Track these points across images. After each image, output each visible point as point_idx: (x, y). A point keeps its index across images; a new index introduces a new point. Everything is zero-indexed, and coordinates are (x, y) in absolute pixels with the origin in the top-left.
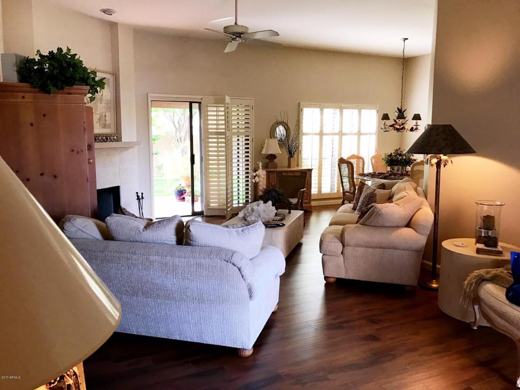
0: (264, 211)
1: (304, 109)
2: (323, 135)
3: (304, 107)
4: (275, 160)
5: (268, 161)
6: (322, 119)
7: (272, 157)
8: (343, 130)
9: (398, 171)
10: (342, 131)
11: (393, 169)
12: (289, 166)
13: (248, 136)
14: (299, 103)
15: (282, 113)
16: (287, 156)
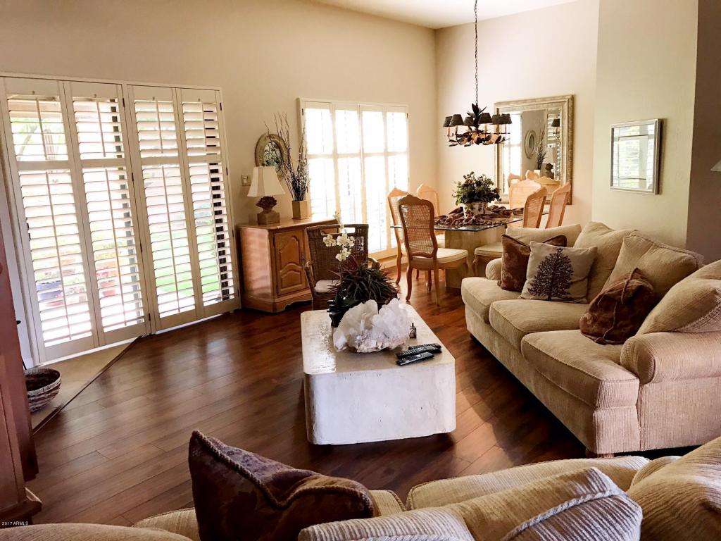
0: (395, 324)
1: (307, 111)
2: (338, 158)
3: (305, 108)
4: (275, 209)
5: (261, 210)
6: (334, 129)
7: (268, 202)
8: (365, 147)
9: (480, 210)
10: (363, 149)
11: (472, 208)
12: (297, 217)
13: (216, 164)
14: (298, 101)
15: (278, 117)
16: (291, 198)
